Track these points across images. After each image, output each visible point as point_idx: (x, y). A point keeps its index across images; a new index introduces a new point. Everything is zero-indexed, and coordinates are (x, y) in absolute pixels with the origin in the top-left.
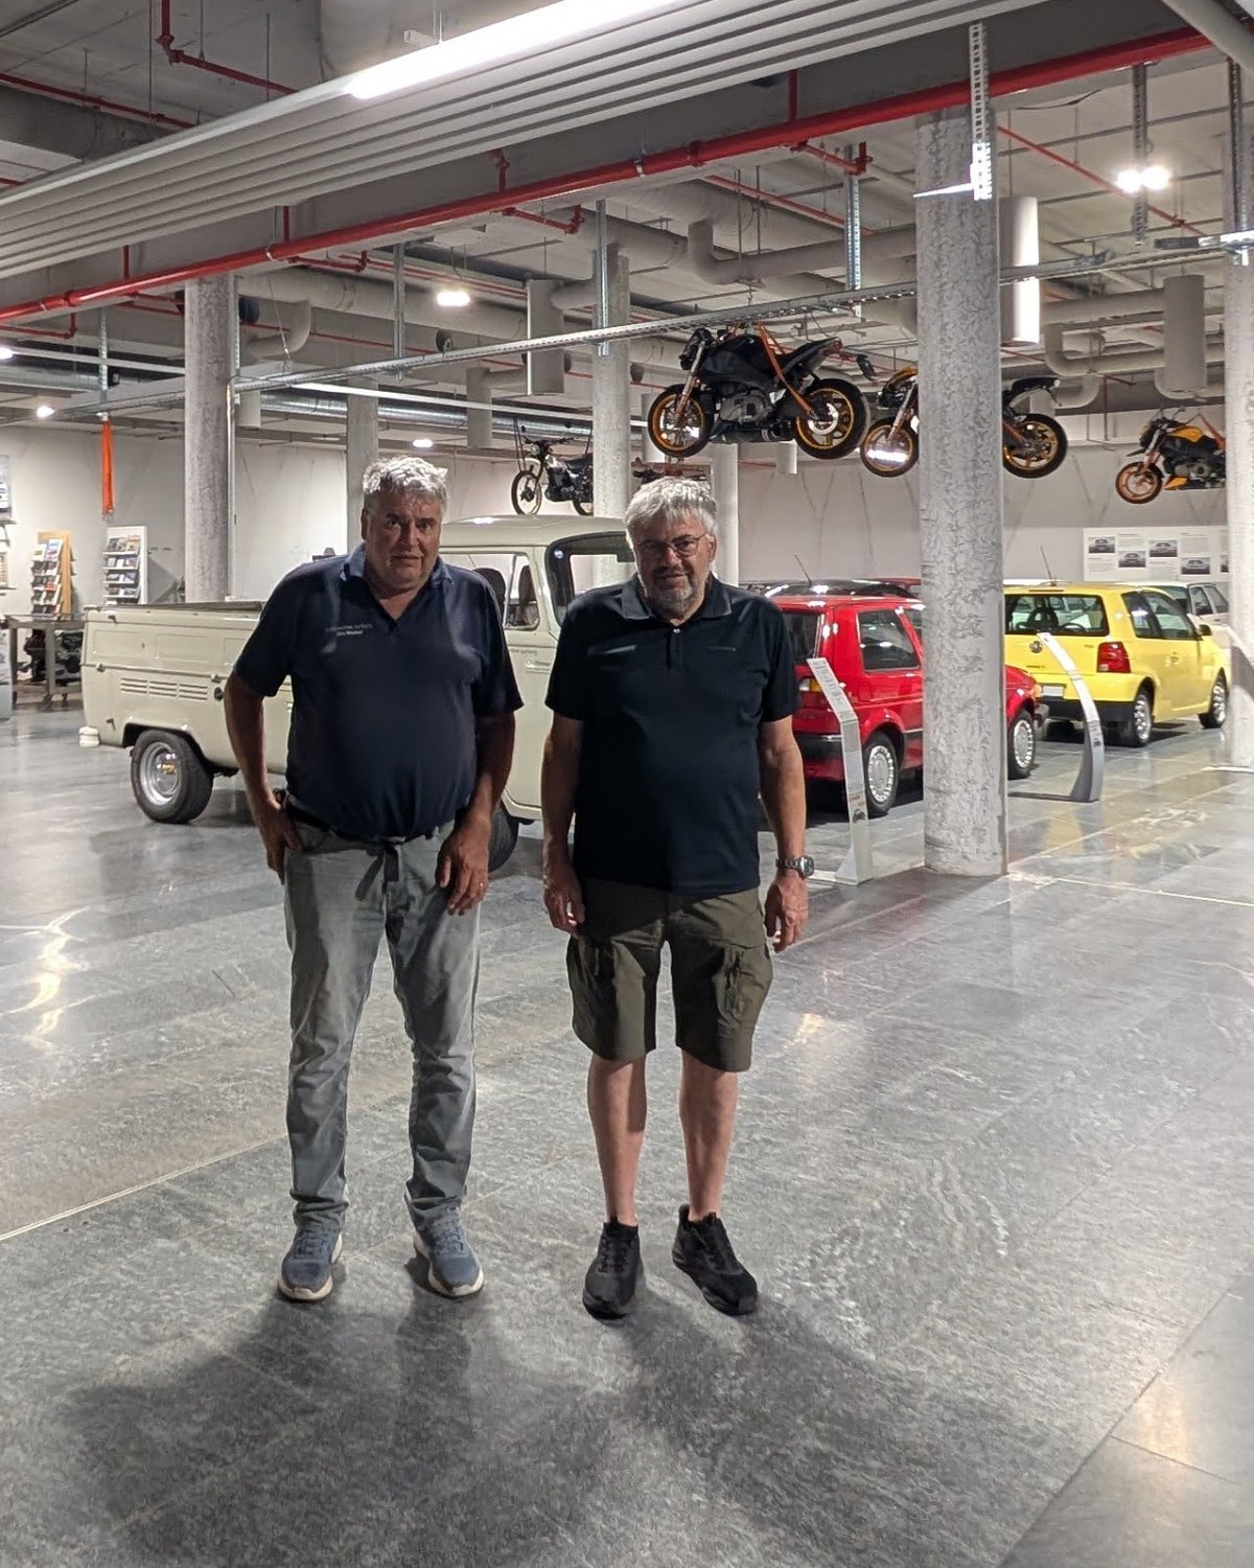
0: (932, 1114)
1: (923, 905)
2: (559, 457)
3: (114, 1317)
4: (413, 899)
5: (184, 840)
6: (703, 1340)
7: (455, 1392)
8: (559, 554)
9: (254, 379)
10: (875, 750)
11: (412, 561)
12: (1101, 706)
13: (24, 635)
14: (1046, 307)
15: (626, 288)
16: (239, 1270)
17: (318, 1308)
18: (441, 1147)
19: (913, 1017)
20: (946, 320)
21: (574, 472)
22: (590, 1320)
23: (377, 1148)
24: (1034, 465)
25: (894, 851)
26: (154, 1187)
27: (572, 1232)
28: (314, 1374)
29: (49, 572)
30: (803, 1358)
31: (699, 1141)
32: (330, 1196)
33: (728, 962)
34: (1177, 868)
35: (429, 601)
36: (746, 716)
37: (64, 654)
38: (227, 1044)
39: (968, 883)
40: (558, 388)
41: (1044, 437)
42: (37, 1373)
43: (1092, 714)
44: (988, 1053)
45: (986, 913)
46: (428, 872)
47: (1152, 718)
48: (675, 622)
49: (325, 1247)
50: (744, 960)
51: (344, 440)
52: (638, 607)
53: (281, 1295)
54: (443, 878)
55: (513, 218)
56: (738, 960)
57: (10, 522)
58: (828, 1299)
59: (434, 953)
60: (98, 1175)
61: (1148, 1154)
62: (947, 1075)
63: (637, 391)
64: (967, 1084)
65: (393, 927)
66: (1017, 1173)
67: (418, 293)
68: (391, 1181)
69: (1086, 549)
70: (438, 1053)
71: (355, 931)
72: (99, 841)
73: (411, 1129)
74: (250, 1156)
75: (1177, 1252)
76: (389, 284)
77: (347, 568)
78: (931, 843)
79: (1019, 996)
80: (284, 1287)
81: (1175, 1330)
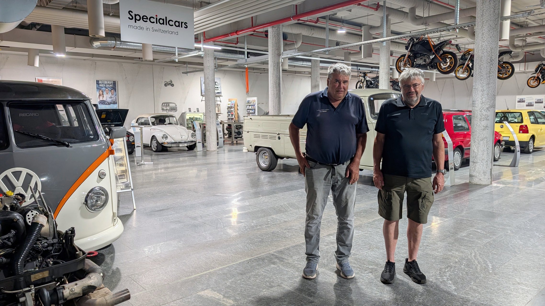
0: (471, 240)
1: (468, 191)
2: (369, 77)
3: (262, 281)
4: (339, 180)
5: (270, 175)
6: (412, 289)
7: (348, 299)
8: (372, 99)
9: (288, 55)
10: (456, 153)
11: (341, 92)
12: (520, 142)
13: (226, 126)
14: (512, 30)
15: (390, 28)
16: (293, 272)
17: (313, 280)
18: (344, 243)
19: (466, 218)
20: (484, 32)
21: (373, 81)
22: (382, 284)
23: (325, 245)
24: (504, 76)
25: (460, 179)
26: (269, 253)
27: (377, 265)
28: (313, 295)
29: (232, 109)
30: (438, 294)
31: (412, 242)
32: (315, 254)
33: (422, 196)
34: (539, 183)
35: (345, 103)
36: (430, 132)
37: (237, 131)
38: (285, 222)
39: (480, 186)
40: (370, 56)
41: (508, 68)
42: (244, 293)
43: (517, 144)
44: (487, 226)
45: (486, 193)
46: (343, 174)
47: (534, 146)
48: (412, 107)
49: (314, 266)
50: (427, 195)
51: (310, 73)
52: (401, 103)
53: (304, 277)
54: (347, 176)
55: (360, 6)
56: (425, 195)
57: (221, 96)
58: (444, 281)
59: (344, 194)
60: (255, 251)
61: (530, 250)
62: (475, 231)
63: (392, 58)
64: (481, 233)
65: (333, 188)
66: (494, 254)
67: (333, 31)
68: (330, 253)
69: (517, 102)
70: (344, 219)
71: (323, 188)
72: (248, 175)
73: (337, 238)
74: (293, 247)
75: (537, 272)
76: (324, 28)
77: (322, 94)
78: (471, 176)
79: (495, 213)
80: (304, 276)
81: (536, 290)
